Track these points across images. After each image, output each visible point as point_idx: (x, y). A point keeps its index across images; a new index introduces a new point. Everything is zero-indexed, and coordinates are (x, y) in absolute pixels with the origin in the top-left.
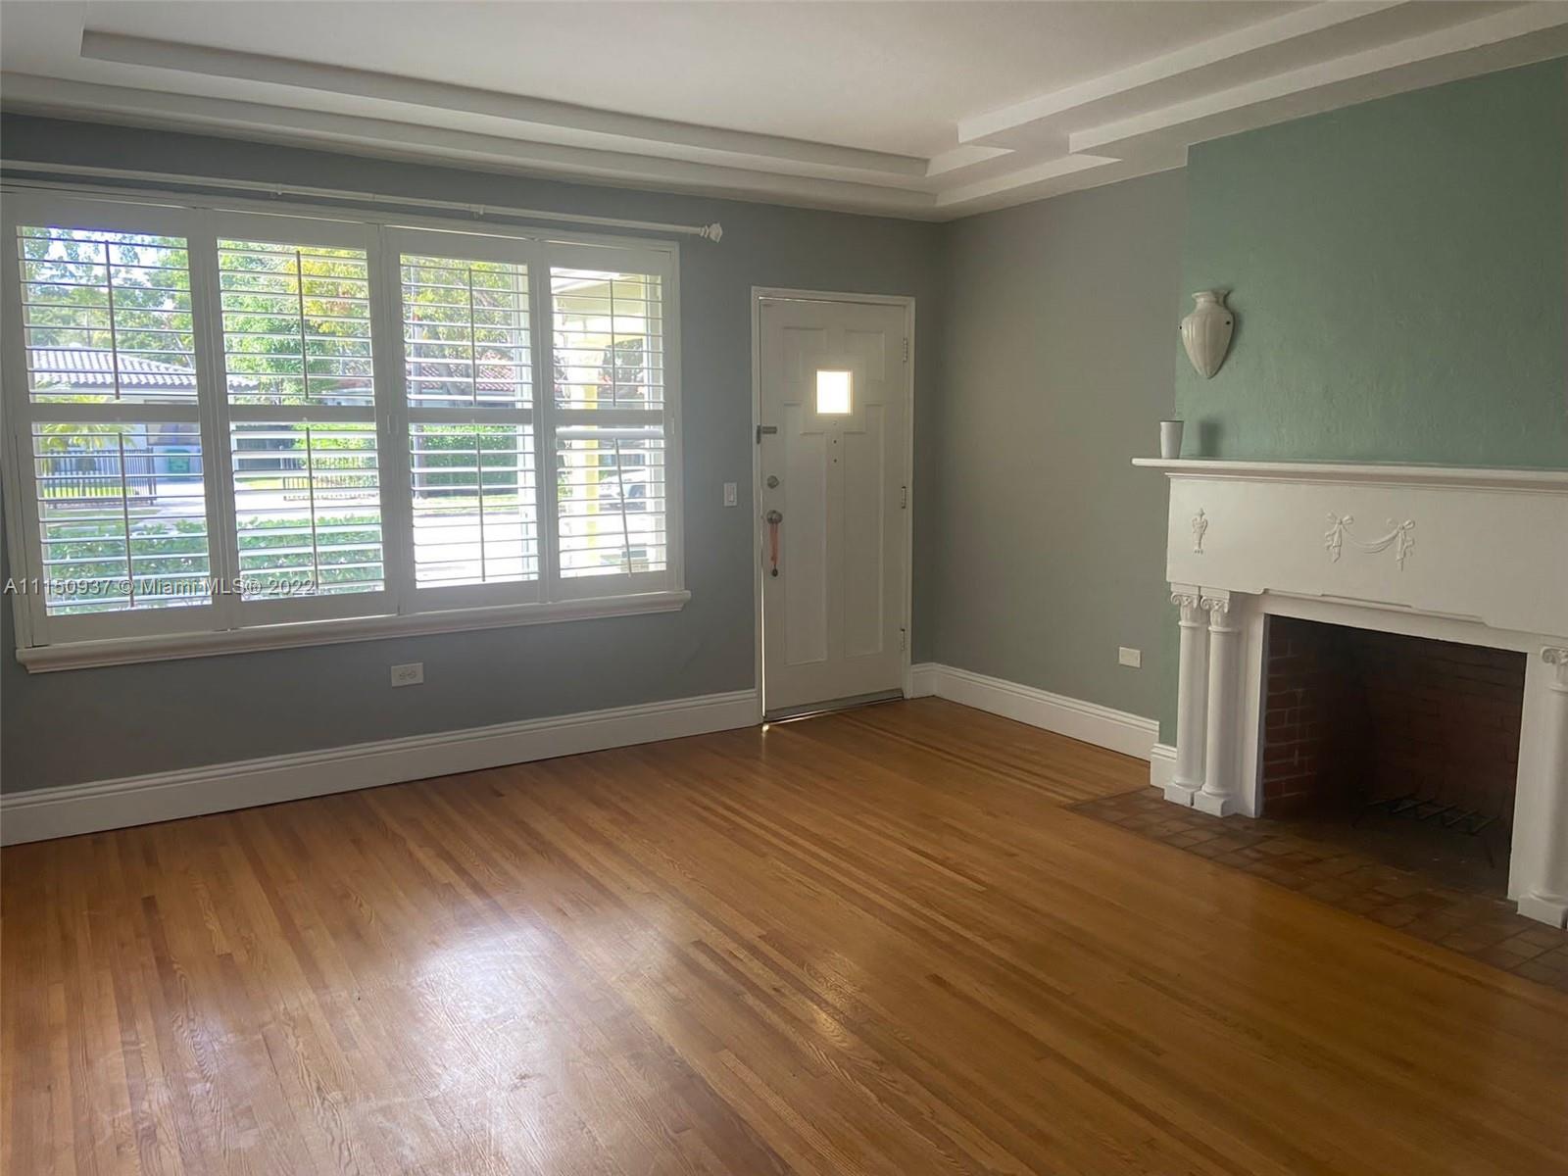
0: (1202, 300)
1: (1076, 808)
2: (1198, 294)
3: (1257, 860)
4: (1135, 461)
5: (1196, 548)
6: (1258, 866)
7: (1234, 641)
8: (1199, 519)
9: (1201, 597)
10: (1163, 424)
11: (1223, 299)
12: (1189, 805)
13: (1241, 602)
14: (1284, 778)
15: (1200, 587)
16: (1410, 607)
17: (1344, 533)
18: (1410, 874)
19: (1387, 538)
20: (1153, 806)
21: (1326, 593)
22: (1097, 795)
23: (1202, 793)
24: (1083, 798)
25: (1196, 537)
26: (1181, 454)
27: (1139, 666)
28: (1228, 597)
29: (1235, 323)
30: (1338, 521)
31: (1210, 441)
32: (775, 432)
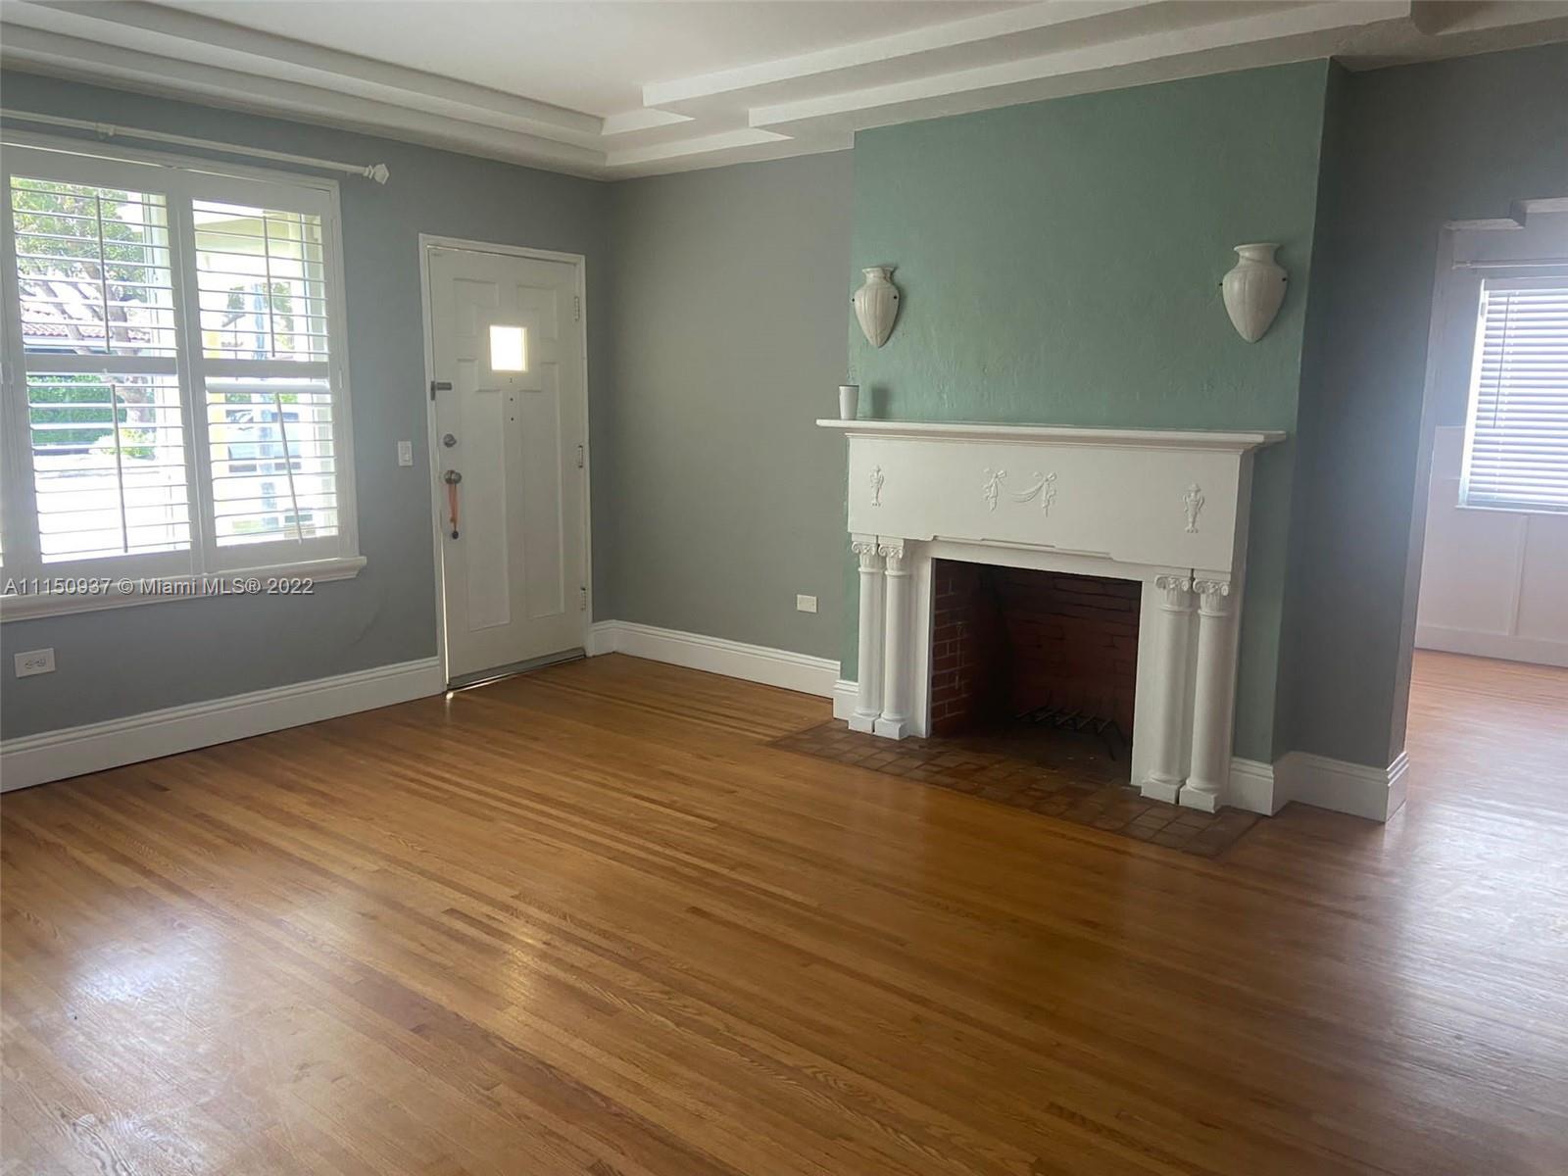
0: (872, 275)
1: (775, 744)
2: (868, 270)
3: (937, 773)
4: (819, 422)
5: (874, 501)
6: (938, 777)
7: (907, 583)
8: (876, 474)
9: (879, 545)
10: (841, 388)
11: (889, 275)
12: (870, 732)
13: (913, 548)
14: (947, 701)
15: (877, 537)
16: (1053, 547)
17: (1000, 486)
18: (1055, 771)
19: (1033, 489)
20: (841, 736)
21: (987, 537)
22: (791, 731)
23: (882, 720)
24: (779, 735)
25: (874, 491)
26: (858, 415)
27: (815, 611)
28: (902, 544)
29: (901, 297)
30: (994, 475)
31: (881, 405)
32: (450, 389)
